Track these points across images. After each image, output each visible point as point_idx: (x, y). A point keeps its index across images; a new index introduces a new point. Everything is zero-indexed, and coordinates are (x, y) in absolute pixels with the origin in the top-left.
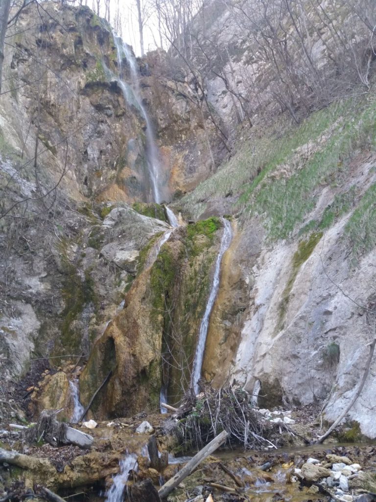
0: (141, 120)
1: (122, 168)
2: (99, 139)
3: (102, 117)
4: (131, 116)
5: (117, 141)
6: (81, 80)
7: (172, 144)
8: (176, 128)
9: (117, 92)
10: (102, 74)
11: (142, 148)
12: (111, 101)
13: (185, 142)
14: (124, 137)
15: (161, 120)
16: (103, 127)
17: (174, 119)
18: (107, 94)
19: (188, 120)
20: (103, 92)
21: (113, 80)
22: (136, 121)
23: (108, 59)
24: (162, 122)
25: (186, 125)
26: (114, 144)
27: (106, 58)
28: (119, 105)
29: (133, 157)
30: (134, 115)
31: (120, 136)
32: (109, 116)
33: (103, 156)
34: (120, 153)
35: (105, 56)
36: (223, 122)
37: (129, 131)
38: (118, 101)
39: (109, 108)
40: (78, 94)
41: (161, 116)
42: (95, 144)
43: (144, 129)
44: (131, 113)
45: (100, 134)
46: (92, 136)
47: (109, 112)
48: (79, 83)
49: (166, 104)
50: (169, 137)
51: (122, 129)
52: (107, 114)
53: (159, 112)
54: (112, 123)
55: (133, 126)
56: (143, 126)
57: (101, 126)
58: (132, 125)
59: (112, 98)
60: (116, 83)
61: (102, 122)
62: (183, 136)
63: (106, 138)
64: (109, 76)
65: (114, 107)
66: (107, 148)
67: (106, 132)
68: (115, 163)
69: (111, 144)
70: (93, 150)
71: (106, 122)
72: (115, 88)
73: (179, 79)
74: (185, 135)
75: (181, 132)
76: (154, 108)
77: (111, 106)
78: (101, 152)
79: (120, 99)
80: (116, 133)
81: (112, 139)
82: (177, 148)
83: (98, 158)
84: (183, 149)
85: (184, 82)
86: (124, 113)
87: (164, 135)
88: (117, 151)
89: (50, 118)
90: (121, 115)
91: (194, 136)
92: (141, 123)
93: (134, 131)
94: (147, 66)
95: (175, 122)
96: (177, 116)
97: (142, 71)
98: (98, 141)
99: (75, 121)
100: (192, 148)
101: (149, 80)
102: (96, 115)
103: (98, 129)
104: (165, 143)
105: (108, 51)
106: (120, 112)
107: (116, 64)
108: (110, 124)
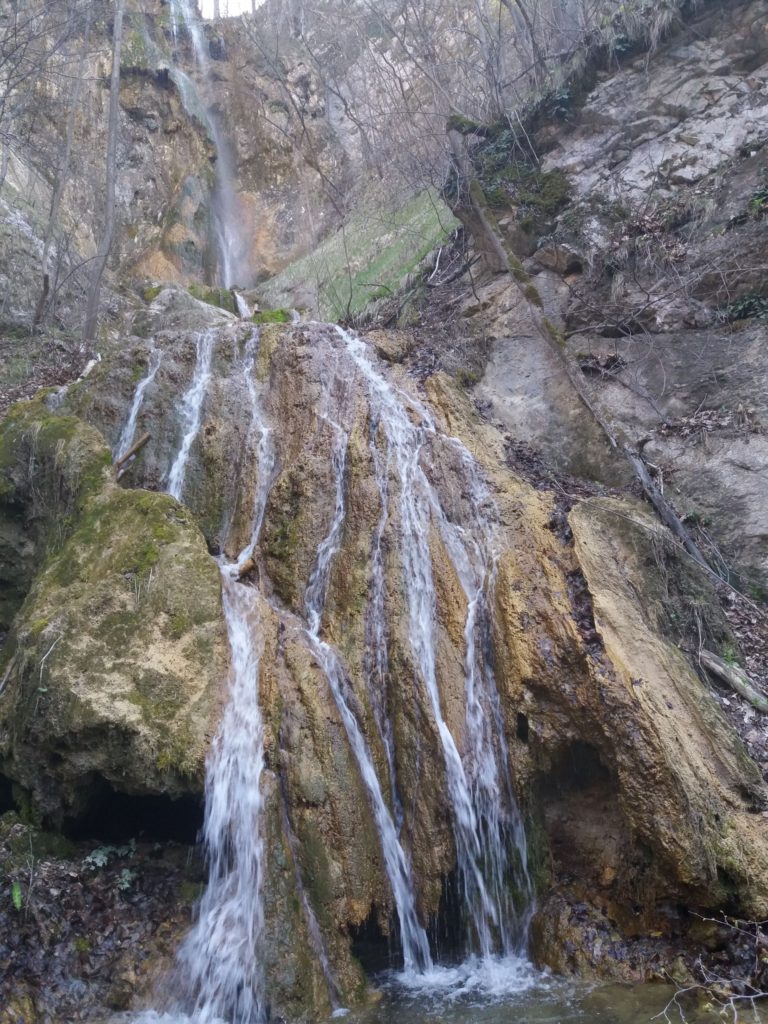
0: (208, 143)
1: (171, 225)
2: (134, 171)
3: (140, 130)
4: (190, 135)
5: (164, 176)
6: (105, 61)
7: (259, 189)
8: (267, 163)
9: (167, 88)
10: (143, 54)
11: (207, 193)
12: (157, 104)
13: (282, 188)
14: (178, 170)
15: (243, 145)
16: (140, 149)
17: (263, 145)
18: (150, 90)
19: (289, 150)
20: (143, 87)
21: (162, 66)
22: (198, 144)
23: (152, 20)
24: (244, 149)
25: (285, 159)
26: (159, 181)
27: (150, 18)
28: (171, 112)
29: (189, 208)
30: (195, 134)
31: (170, 168)
32: (153, 131)
33: (139, 201)
34: (170, 198)
35: (147, 15)
36: (348, 160)
37: (186, 161)
38: (168, 104)
39: (153, 117)
40: (99, 84)
41: (242, 137)
42: (127, 178)
43: (213, 160)
44: (192, 129)
45: (136, 161)
46: (122, 164)
47: (153, 124)
48: (101, 66)
49: (253, 118)
50: (254, 175)
51: (174, 157)
52: (148, 127)
53: (239, 130)
54: (158, 143)
55: (193, 152)
56: (210, 154)
57: (137, 147)
58: (191, 150)
59: (158, 99)
60: (166, 71)
61: (140, 140)
62: (279, 177)
63: (146, 168)
64: (155, 59)
65: (162, 114)
66: (147, 188)
67: (147, 158)
68: (160, 214)
69: (154, 180)
70: (123, 188)
71: (147, 141)
72: (164, 81)
73: (279, 74)
74: (282, 175)
75: (275, 169)
76: (232, 121)
77: (156, 113)
78: (137, 193)
79: (173, 101)
80: (163, 163)
81: (156, 172)
82: (267, 196)
83: (131, 204)
84: (277, 201)
85: (286, 81)
86: (178, 128)
87: (246, 171)
88: (165, 195)
89: (49, 127)
90: (173, 132)
91: (298, 178)
92: (208, 149)
93: (195, 160)
94: (223, 43)
95: (267, 151)
96: (270, 141)
97: (215, 51)
98: (132, 175)
99: (94, 135)
100: (292, 199)
101: (225, 69)
102: (130, 127)
103: (133, 152)
104: (248, 187)
105: (153, 6)
106: (172, 126)
107: (167, 34)
108: (153, 144)
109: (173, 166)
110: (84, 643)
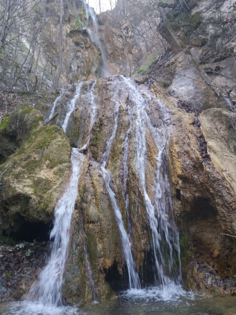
0: (99, 50)
1: (88, 75)
2: (77, 60)
3: (78, 48)
4: (93, 48)
5: (86, 61)
6: (68, 29)
7: (114, 62)
8: (117, 54)
9: (86, 35)
10: (79, 26)
11: (99, 65)
12: (83, 40)
13: (121, 61)
14: (90, 59)
15: (109, 49)
16: (79, 54)
17: (115, 49)
18: (81, 36)
19: (123, 49)
20: (79, 35)
21: (84, 29)
22: (96, 50)
23: (81, 16)
24: (109, 50)
25: (122, 52)
26: (85, 63)
27: (80, 15)
28: (87, 42)
29: (94, 69)
30: (95, 47)
31: (88, 58)
32: (82, 48)
33: (79, 69)
34: (88, 67)
35: (79, 14)
36: (141, 50)
37: (92, 56)
38: (87, 40)
39: (82, 44)
40: (66, 36)
41: (109, 47)
42: (75, 63)
43: (100, 54)
44: (94, 46)
45: (78, 57)
46: (74, 59)
47: (82, 46)
48: (67, 31)
49: (112, 41)
50: (113, 58)
51: (89, 55)
52: (81, 47)
53: (108, 45)
54: (84, 52)
55: (94, 53)
56: (99, 53)
57: (78, 53)
58: (94, 52)
59: (84, 38)
60: (85, 30)
61: (79, 51)
62: (120, 58)
63: (81, 59)
64: (82, 27)
65: (85, 43)
66: (81, 65)
67: (81, 56)
68: (85, 73)
69: (83, 62)
70: (74, 66)
71: (81, 51)
72: (85, 33)
73: (119, 26)
74: (121, 57)
75: (119, 55)
76: (106, 43)
77: (83, 43)
78: (78, 67)
79: (88, 39)
80: (86, 57)
81: (84, 60)
82: (117, 64)
83: (77, 70)
84: (120, 65)
85: (121, 29)
86: (90, 46)
87: (110, 57)
88: (87, 66)
89: (52, 50)
90: (88, 47)
91: (126, 58)
92: (99, 52)
93: (95, 55)
94: (102, 20)
95: (116, 50)
96: (117, 47)
97: (100, 23)
98: (77, 62)
99: (65, 51)
100: (124, 64)
101: (103, 28)
102: (76, 47)
103: (77, 55)
104: (111, 62)
105: (81, 11)
106: (88, 46)
107: (85, 19)
108: (82, 52)
109: (89, 58)
110: (19, 169)
